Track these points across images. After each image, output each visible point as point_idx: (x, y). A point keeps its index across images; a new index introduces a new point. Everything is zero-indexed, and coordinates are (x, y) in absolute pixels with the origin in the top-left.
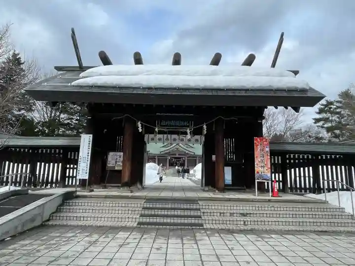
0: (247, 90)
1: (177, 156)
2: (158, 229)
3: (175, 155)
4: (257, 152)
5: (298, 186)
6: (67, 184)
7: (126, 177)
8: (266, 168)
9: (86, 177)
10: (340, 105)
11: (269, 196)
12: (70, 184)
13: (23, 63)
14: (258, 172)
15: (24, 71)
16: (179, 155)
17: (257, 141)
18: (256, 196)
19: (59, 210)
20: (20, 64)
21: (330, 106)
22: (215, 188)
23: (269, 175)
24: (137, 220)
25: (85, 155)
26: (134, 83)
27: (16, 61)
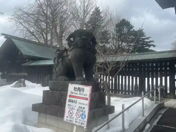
13: (102, 13)
20: (99, 13)
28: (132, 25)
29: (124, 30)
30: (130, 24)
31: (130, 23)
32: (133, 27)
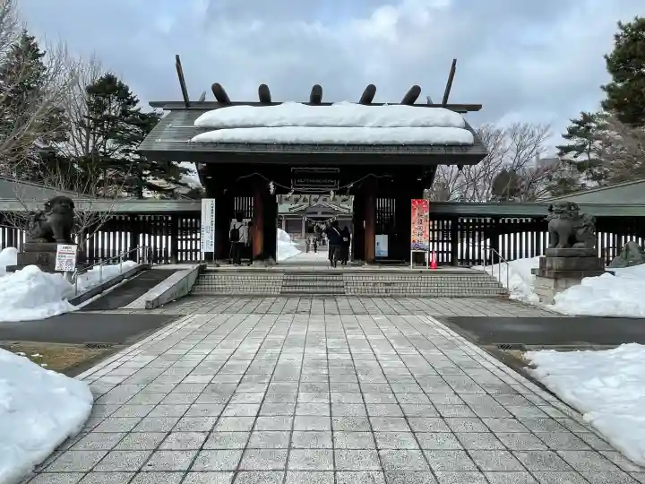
0: (398, 146)
1: (319, 215)
2: (301, 297)
3: (316, 213)
4: (414, 218)
5: (471, 258)
6: (179, 259)
7: (258, 248)
8: (423, 236)
9: (212, 250)
10: (605, 122)
11: (427, 268)
12: (184, 259)
13: (43, 55)
14: (414, 241)
15: (45, 69)
16: (323, 213)
17: (415, 204)
18: (412, 267)
19: (197, 282)
20: (36, 55)
21: (588, 124)
22: (363, 260)
23: (427, 244)
24: (280, 290)
25: (209, 223)
26: (266, 138)
27: (29, 50)
28: (133, 95)
29: (113, 106)
30: (129, 92)
31: (127, 89)
32: (137, 101)
